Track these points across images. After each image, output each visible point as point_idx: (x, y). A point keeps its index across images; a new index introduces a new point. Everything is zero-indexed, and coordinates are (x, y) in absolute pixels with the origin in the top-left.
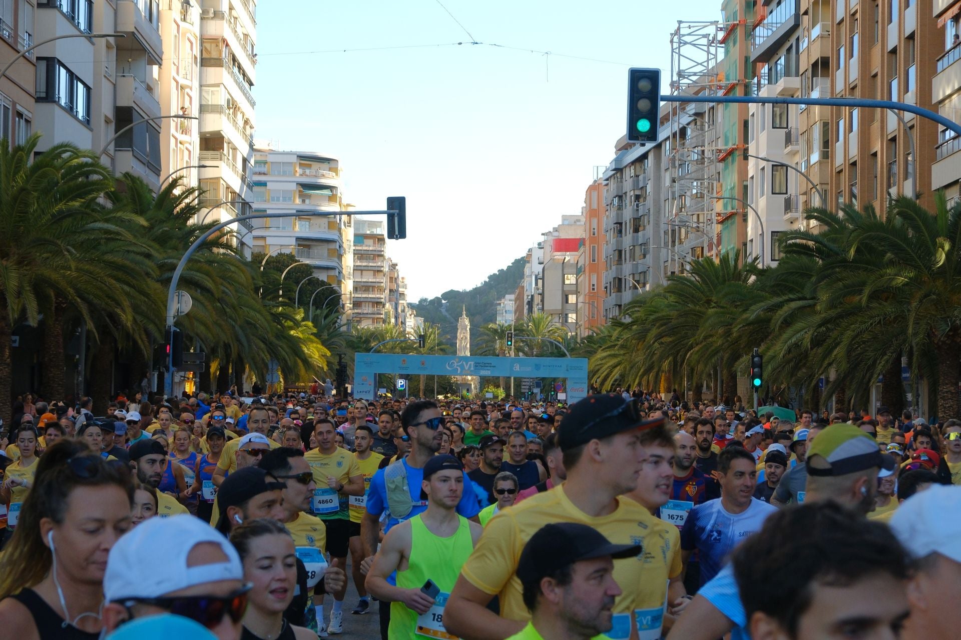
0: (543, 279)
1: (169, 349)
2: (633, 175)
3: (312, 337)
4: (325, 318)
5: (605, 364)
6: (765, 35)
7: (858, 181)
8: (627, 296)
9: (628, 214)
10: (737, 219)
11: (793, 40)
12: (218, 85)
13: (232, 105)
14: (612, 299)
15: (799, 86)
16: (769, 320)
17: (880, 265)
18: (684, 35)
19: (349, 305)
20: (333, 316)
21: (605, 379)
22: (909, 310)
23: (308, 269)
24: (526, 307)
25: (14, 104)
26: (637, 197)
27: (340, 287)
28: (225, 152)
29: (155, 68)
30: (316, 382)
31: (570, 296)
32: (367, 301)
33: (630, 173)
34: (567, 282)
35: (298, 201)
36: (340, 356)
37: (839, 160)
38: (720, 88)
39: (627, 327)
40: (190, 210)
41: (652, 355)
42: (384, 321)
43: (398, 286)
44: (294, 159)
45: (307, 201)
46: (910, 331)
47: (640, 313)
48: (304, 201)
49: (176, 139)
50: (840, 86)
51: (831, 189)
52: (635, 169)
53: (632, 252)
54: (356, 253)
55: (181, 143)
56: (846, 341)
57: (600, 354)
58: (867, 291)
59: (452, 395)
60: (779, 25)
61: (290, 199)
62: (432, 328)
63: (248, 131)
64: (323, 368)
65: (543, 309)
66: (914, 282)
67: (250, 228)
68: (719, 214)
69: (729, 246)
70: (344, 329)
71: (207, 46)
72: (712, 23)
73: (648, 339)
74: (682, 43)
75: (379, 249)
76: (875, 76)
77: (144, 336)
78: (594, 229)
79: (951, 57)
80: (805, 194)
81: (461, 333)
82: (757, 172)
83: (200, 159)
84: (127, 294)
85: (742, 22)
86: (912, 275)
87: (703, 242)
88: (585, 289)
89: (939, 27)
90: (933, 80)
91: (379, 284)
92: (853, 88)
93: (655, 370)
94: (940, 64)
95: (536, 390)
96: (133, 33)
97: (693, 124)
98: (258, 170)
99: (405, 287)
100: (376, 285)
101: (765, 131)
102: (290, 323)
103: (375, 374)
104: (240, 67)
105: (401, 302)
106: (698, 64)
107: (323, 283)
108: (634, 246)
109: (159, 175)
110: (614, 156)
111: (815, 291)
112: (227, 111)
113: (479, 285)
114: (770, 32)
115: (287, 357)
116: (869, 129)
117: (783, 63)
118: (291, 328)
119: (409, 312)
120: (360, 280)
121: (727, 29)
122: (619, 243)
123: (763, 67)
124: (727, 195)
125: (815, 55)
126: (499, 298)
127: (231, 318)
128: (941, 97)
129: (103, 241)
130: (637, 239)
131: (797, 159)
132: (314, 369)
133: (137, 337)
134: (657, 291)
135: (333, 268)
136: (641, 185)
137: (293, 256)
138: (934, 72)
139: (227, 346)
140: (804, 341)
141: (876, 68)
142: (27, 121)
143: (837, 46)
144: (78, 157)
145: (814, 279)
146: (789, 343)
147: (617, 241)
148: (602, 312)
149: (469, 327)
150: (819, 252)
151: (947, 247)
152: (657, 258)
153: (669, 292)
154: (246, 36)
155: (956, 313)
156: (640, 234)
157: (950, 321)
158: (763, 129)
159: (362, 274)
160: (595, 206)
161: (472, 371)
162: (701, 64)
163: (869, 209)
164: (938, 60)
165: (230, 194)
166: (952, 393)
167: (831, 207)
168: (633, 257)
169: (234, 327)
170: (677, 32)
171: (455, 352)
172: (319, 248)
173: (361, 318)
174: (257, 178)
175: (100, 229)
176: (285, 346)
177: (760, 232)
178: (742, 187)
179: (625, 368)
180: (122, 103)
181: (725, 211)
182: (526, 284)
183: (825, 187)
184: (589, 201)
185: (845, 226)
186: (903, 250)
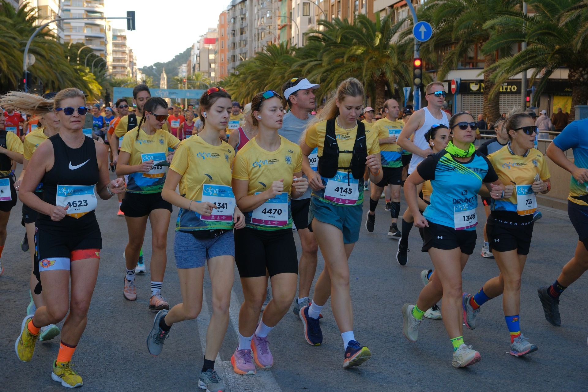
0: (199, 56)
1: (25, 81)
3: (93, 80)
4: (100, 72)
7: (341, 9)
8: (238, 63)
9: (238, 26)
10: (287, 28)
14: (231, 65)
16: (301, 71)
17: (351, 45)
19: (110, 67)
20: (103, 71)
22: (363, 65)
23: (91, 50)
24: (192, 70)
26: (242, 19)
27: (106, 58)
31: (212, 65)
32: (119, 66)
33: (239, 7)
34: (210, 58)
35: (86, 19)
36: (106, 89)
39: (237, 76)
40: (33, 19)
41: (249, 88)
42: (127, 75)
43: (133, 59)
45: (90, 19)
46: (364, 74)
47: (243, 70)
48: (88, 19)
51: (329, 12)
52: (241, 6)
53: (240, 44)
54: (114, 44)
58: (346, 56)
62: (149, 78)
64: (98, 95)
65: (199, 70)
66: (365, 53)
68: (279, 25)
69: (284, 39)
70: (108, 77)
73: (247, 81)
75: (124, 42)
77: (13, 76)
78: (222, 33)
80: (317, 15)
81: (162, 81)
82: (296, 6)
84: (4, 56)
86: (364, 49)
87: (272, 39)
88: (219, 61)
93: (250, 95)
98: (66, 3)
99: (136, 60)
100: (123, 59)
102: (83, 74)
105: (134, 67)
107: (98, 56)
108: (241, 41)
109: (18, 3)
111: (321, 57)
118: (83, 76)
119: (138, 71)
120: (116, 56)
122: (234, 40)
126: (180, 66)
127: (54, 69)
130: (242, 38)
132: (94, 96)
133: (10, 76)
134: (251, 60)
135: (103, 50)
136: (244, 13)
137: (83, 44)
139: (53, 82)
140: (317, 80)
145: (321, 51)
148: (227, 71)
149: (166, 78)
150: (324, 40)
151: (380, 36)
152: (251, 46)
153: (257, 59)
155: (384, 66)
156: (244, 35)
157: (381, 70)
159: (116, 54)
160: (223, 23)
161: (168, 96)
163: (346, 20)
165: (53, 14)
167: (329, 20)
168: (240, 45)
169: (56, 74)
171: (159, 87)
172: (96, 40)
173: (116, 74)
174: (65, 8)
176: (80, 83)
177: (297, 33)
178: (289, 12)
179: (237, 95)
181: (282, 24)
182: (192, 59)
183: (326, 12)
184: (220, 20)
185: (335, 28)
186: (361, 38)
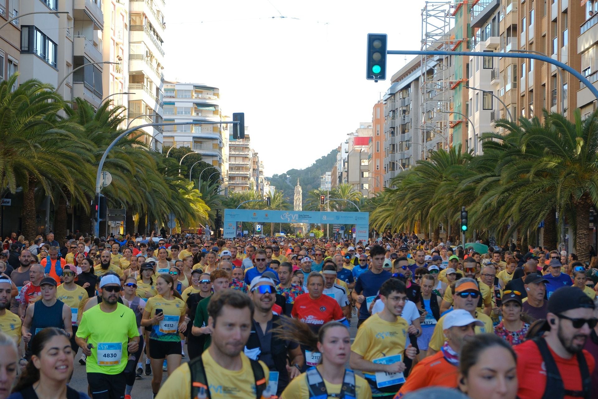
0: (348, 162)
1: (97, 208)
2: (401, 97)
3: (199, 199)
4: (210, 186)
5: (382, 215)
6: (479, 10)
7: (534, 102)
8: (397, 172)
9: (398, 122)
10: (462, 126)
11: (496, 14)
12: (140, 42)
13: (149, 55)
14: (389, 175)
15: (499, 42)
17: (541, 155)
18: (429, 11)
19: (226, 179)
20: (215, 185)
21: (381, 225)
22: (558, 183)
23: (199, 157)
24: (338, 180)
25: (6, 55)
26: (404, 112)
27: (220, 167)
28: (145, 84)
29: (99, 32)
30: (201, 227)
31: (365, 173)
32: (239, 176)
33: (399, 96)
34: (362, 164)
35: (194, 114)
36: (217, 210)
37: (523, 88)
38: (452, 43)
39: (393, 192)
41: (408, 210)
42: (249, 189)
43: (258, 167)
44: (191, 88)
45: (200, 114)
46: (558, 196)
47: (401, 183)
48: (198, 114)
49: (113, 76)
50: (523, 42)
51: (518, 107)
52: (403, 94)
53: (401, 145)
54: (231, 147)
55: (116, 78)
56: (518, 202)
57: (379, 209)
58: (533, 171)
59: (291, 234)
60: (487, 4)
61: (189, 113)
62: (278, 193)
63: (160, 70)
64: (205, 218)
65: (348, 181)
66: (560, 166)
67: (161, 131)
68: (451, 122)
69: (456, 143)
70: (222, 193)
71: (134, 18)
72: (447, 3)
73: (406, 199)
74: (428, 15)
75: (246, 144)
76: (544, 36)
78: (378, 131)
79: (589, 25)
80: (503, 109)
81: (296, 196)
82: (474, 97)
83: (129, 88)
84: (72, 173)
85: (465, 3)
86: (559, 161)
87: (442, 140)
88: (373, 168)
89: (582, 6)
90: (578, 39)
91: (246, 166)
92: (531, 44)
93: (410, 219)
94: (582, 29)
95: (341, 232)
96: (84, 10)
97: (438, 66)
98: (167, 94)
99: (263, 167)
100: (244, 166)
101: (479, 71)
102: (184, 191)
103: (237, 222)
104: (154, 31)
105: (260, 176)
106: (439, 28)
107: (209, 165)
108: (402, 142)
109: (101, 99)
110: (390, 86)
111: (500, 171)
112: (146, 58)
113: (310, 166)
114: (482, 9)
115: (180, 212)
116: (541, 70)
117: (490, 27)
118: (184, 194)
119: (265, 183)
120: (234, 163)
121: (456, 6)
122: (393, 140)
123: (478, 30)
124: (456, 110)
125: (509, 23)
126: (322, 174)
127: (143, 187)
128: (582, 50)
129: (59, 141)
130: (404, 138)
131: (498, 88)
132: (200, 220)
134: (414, 170)
135: (216, 156)
136: (406, 104)
137: (190, 149)
138: (579, 34)
140: (493, 203)
141: (545, 31)
142: (15, 65)
143: (522, 17)
144: (41, 88)
145: (499, 164)
146: (485, 203)
147: (392, 139)
148: (383, 183)
149: (301, 192)
150: (505, 147)
151: (582, 143)
152: (416, 150)
153: (417, 171)
154: (158, 11)
155: (587, 185)
156: (406, 134)
157: (583, 190)
158: (478, 69)
159: (235, 160)
160: (379, 117)
161: (297, 220)
162: (440, 28)
163: (535, 120)
164: (581, 27)
165: (148, 110)
166: (585, 235)
168: (401, 149)
169: (145, 193)
170: (425, 9)
171: (293, 208)
172: (207, 143)
173: (235, 187)
174: (167, 100)
175: (56, 133)
176: (179, 205)
178: (466, 105)
179: (393, 218)
180: (77, 54)
181: (455, 121)
182: (338, 165)
183: (514, 105)
184: (375, 113)
185: (520, 130)
186: (554, 145)
